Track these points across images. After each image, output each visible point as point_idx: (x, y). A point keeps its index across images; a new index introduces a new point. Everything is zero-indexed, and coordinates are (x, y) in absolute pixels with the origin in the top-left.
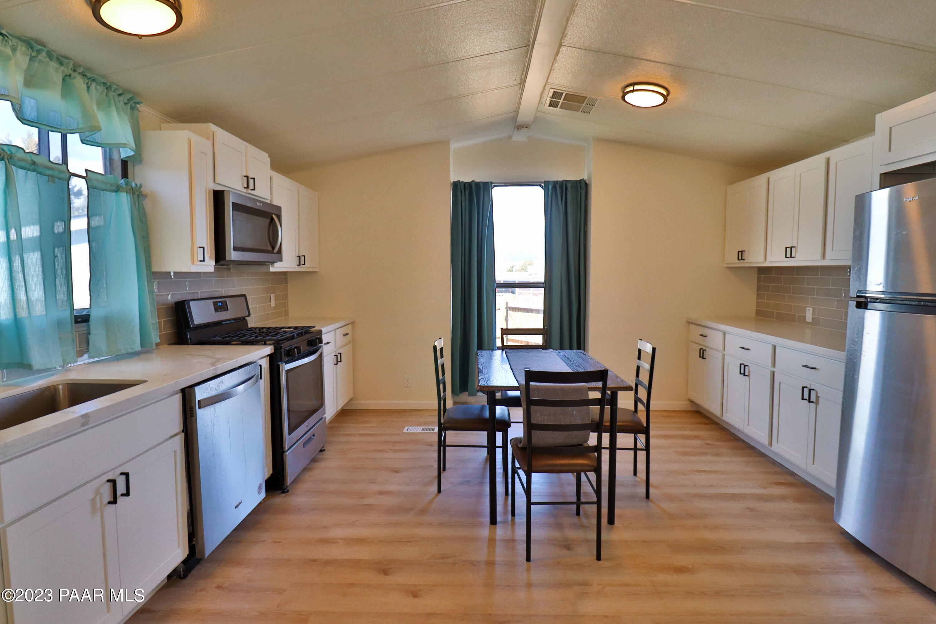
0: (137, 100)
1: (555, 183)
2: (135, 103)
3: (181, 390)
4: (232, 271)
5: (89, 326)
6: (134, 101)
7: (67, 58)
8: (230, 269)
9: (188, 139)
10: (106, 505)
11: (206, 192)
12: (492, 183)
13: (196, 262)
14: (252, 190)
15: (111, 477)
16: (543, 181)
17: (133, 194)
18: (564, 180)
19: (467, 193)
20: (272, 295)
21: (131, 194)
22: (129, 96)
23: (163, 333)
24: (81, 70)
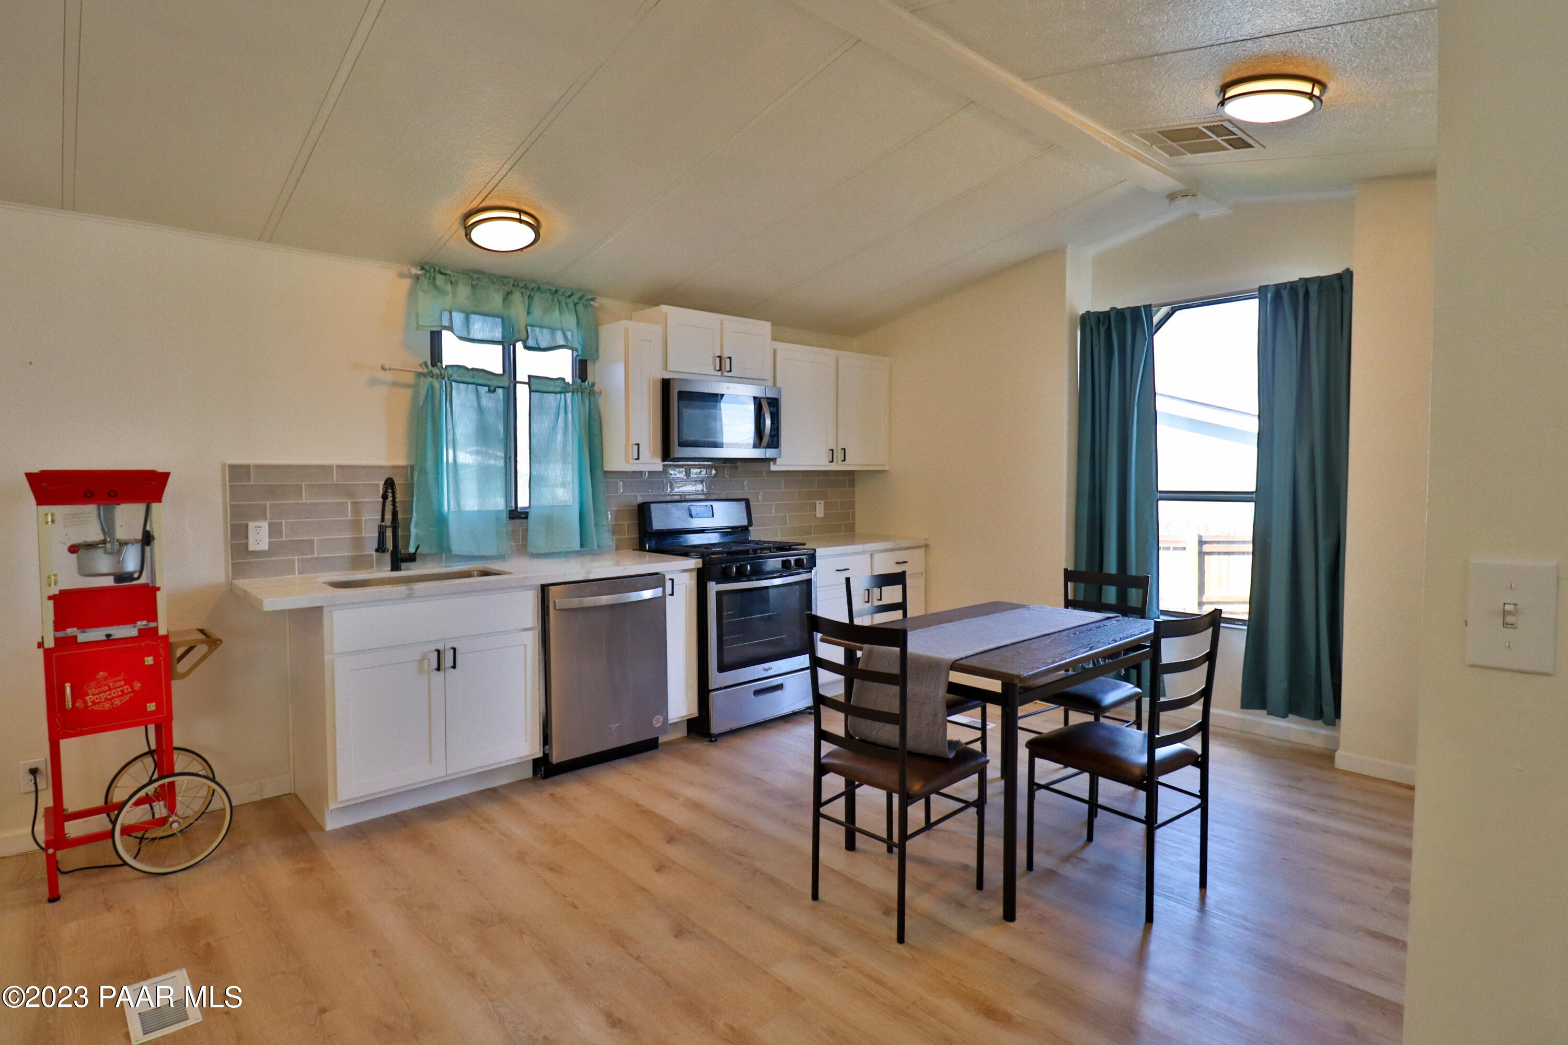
0: (589, 297)
1: (1278, 288)
2: (587, 300)
3: (542, 585)
4: (739, 470)
5: (527, 523)
6: (586, 298)
7: (505, 277)
8: (737, 467)
9: (625, 329)
10: (432, 670)
11: (650, 382)
12: (1148, 308)
13: (631, 461)
14: (728, 372)
15: (440, 647)
16: (1258, 286)
17: (581, 393)
18: (1300, 279)
19: (1102, 330)
20: (818, 502)
21: (580, 394)
22: (578, 296)
23: (626, 536)
24: (522, 284)
